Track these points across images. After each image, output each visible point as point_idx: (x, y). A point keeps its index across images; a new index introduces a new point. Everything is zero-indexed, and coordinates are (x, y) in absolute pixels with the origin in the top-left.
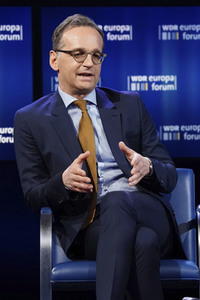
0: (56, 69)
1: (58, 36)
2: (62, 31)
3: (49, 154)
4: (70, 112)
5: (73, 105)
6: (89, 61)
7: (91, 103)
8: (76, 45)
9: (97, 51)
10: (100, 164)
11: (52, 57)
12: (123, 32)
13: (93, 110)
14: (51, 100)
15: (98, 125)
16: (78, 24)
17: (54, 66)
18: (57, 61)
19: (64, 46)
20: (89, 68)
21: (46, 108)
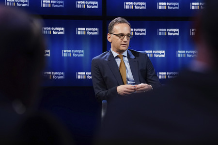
0: (110, 41)
1: (112, 27)
2: (113, 25)
3: (106, 77)
4: (116, 59)
5: (117, 57)
6: (125, 39)
7: (125, 56)
8: (120, 32)
9: (129, 34)
10: (129, 82)
11: (108, 36)
12: (142, 32)
13: (126, 59)
14: (108, 54)
15: (128, 65)
16: (121, 22)
17: (109, 40)
18: (111, 38)
19: (114, 32)
20: (125, 42)
21: (105, 58)
